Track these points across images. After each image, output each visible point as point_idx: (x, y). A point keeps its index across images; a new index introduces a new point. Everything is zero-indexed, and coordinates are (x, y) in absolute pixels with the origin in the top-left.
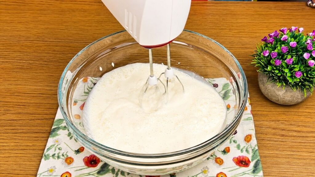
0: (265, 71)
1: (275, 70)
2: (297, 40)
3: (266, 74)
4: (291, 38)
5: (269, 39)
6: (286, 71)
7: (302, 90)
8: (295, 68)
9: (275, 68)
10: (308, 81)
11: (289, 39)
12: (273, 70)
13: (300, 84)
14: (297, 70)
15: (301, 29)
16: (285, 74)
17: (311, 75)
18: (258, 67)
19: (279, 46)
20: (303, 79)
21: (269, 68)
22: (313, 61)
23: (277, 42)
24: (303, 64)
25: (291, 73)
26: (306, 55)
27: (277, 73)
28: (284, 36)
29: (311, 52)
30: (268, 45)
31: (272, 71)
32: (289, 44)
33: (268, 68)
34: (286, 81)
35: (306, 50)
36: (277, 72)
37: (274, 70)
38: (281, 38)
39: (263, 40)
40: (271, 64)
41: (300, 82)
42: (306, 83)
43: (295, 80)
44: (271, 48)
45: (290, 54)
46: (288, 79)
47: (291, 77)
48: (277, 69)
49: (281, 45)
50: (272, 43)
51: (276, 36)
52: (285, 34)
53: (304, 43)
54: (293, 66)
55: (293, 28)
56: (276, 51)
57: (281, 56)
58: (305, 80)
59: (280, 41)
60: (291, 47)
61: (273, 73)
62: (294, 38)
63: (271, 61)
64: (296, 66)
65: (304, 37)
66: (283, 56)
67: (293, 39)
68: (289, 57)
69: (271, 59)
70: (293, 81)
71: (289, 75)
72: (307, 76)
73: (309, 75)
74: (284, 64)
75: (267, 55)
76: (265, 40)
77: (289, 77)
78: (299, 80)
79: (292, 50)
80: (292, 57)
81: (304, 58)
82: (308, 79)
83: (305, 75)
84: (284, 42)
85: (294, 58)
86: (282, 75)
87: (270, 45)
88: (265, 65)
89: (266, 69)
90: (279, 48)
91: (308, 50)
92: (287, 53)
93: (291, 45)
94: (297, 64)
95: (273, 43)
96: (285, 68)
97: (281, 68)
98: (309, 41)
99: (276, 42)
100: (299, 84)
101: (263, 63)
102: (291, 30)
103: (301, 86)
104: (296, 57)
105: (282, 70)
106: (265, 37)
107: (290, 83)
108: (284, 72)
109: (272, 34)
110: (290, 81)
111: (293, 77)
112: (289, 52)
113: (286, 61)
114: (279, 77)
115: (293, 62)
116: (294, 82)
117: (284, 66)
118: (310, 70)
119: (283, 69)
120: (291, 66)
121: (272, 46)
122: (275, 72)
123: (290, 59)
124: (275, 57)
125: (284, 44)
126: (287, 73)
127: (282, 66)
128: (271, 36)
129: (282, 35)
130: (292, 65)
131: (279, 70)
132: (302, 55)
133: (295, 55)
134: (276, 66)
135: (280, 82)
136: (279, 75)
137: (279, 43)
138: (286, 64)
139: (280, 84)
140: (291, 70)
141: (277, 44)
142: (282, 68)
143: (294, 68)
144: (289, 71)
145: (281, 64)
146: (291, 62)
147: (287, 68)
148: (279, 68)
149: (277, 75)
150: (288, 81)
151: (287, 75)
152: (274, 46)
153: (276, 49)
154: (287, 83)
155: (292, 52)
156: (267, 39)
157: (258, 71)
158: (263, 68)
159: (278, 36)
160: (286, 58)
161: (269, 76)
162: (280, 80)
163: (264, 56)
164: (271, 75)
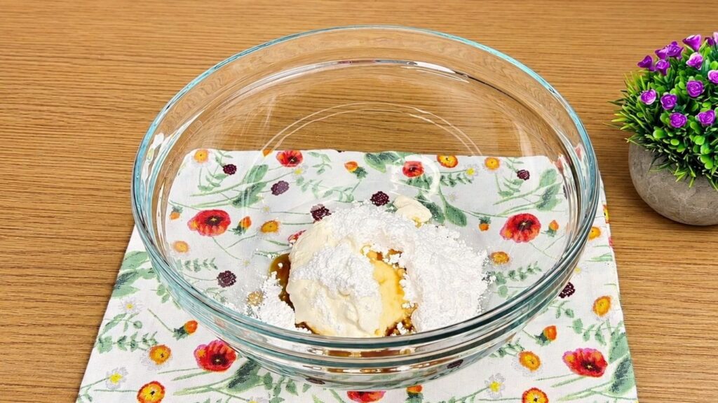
0: (648, 141)
1: (670, 138)
3: (650, 148)
4: (712, 60)
5: (656, 61)
6: (699, 140)
9: (670, 135)
11: (707, 62)
12: (666, 139)
16: (695, 150)
18: (630, 131)
19: (681, 78)
21: (656, 134)
23: (676, 68)
25: (711, 147)
27: (677, 146)
28: (692, 57)
30: (655, 77)
31: (664, 141)
32: (705, 75)
33: (654, 134)
34: (698, 167)
36: (675, 143)
37: (668, 138)
38: (687, 59)
39: (641, 65)
40: (660, 125)
44: (662, 84)
45: (709, 101)
46: (703, 160)
47: (711, 156)
48: (675, 137)
49: (685, 76)
50: (663, 73)
51: (675, 53)
52: (696, 51)
56: (674, 92)
57: (686, 103)
59: (685, 67)
60: (711, 82)
61: (666, 146)
63: (662, 118)
66: (690, 105)
67: (716, 63)
68: (706, 107)
69: (661, 110)
70: (714, 166)
71: (705, 150)
74: (692, 125)
75: (651, 101)
76: (646, 64)
77: (705, 156)
79: (713, 90)
80: (713, 107)
84: (695, 68)
86: (686, 152)
87: (660, 76)
88: (647, 126)
89: (649, 136)
90: (681, 84)
92: (701, 97)
93: (710, 78)
95: (668, 71)
96: (695, 135)
97: (685, 134)
99: (673, 71)
101: (643, 120)
102: (711, 42)
105: (689, 140)
106: (648, 58)
107: (708, 172)
108: (692, 144)
109: (666, 51)
110: (707, 167)
111: (716, 158)
112: (705, 95)
113: (697, 117)
114: (680, 156)
115: (715, 120)
117: (692, 130)
119: (690, 137)
120: (709, 129)
121: (663, 80)
122: (670, 145)
123: (708, 113)
124: (671, 106)
125: (694, 74)
126: (699, 146)
127: (689, 130)
128: (661, 55)
129: (690, 54)
130: (714, 127)
131: (680, 138)
134: (672, 130)
135: (682, 169)
136: (681, 150)
137: (681, 72)
138: (699, 123)
139: (683, 174)
140: (710, 138)
141: (676, 75)
142: (688, 135)
144: (705, 143)
145: (686, 123)
146: (712, 119)
147: (702, 134)
148: (679, 133)
149: (675, 152)
150: (703, 167)
151: (699, 152)
152: (670, 80)
153: (672, 87)
154: (700, 172)
155: (714, 96)
156: (651, 62)
157: (629, 140)
158: (642, 132)
159: (679, 54)
160: (699, 110)
161: (656, 152)
162: (682, 165)
163: (644, 105)
164: (660, 151)
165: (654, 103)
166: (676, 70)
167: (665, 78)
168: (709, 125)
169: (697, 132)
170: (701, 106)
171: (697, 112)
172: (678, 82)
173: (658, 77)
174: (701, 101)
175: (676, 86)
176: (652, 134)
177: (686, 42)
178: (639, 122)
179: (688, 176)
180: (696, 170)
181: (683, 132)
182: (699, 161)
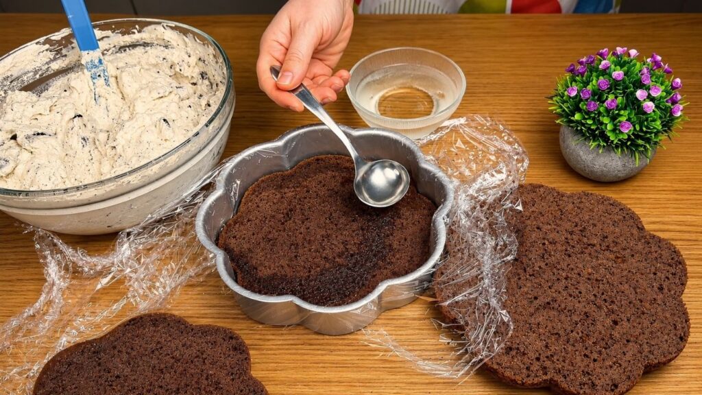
0: (572, 122)
1: (586, 119)
2: (625, 68)
3: (572, 127)
4: (615, 66)
5: (578, 67)
6: (606, 120)
7: (633, 153)
8: (622, 115)
9: (586, 117)
10: (642, 138)
11: (613, 66)
13: (629, 143)
14: (623, 119)
15: (633, 52)
16: (603, 127)
17: (647, 127)
18: (560, 116)
19: (595, 78)
20: (633, 134)
21: (577, 117)
22: (651, 104)
23: (591, 72)
24: (635, 109)
25: (615, 125)
26: (640, 94)
27: (591, 124)
28: (603, 62)
29: (648, 89)
30: (577, 78)
31: (583, 121)
32: (611, 75)
33: (576, 116)
34: (606, 139)
35: (639, 85)
36: (590, 122)
38: (600, 64)
39: (568, 70)
40: (579, 110)
41: (629, 139)
42: (640, 142)
43: (621, 137)
44: (581, 83)
45: (613, 93)
46: (609, 134)
47: (614, 130)
48: (590, 118)
49: (598, 77)
50: (582, 75)
51: (590, 62)
52: (604, 59)
53: (637, 74)
54: (617, 112)
55: (619, 50)
56: (590, 87)
57: (599, 95)
58: (638, 137)
59: (597, 70)
60: (614, 79)
61: (583, 125)
62: (620, 66)
63: (581, 104)
64: (622, 112)
65: (638, 64)
66: (601, 95)
67: (618, 67)
68: (611, 97)
69: (581, 100)
70: (616, 138)
71: (610, 127)
72: (641, 130)
73: (644, 129)
74: (602, 109)
75: (574, 94)
76: (572, 71)
77: (610, 131)
78: (626, 137)
79: (616, 85)
80: (616, 97)
81: (636, 98)
82: (642, 134)
83: (638, 128)
84: (605, 72)
85: (620, 99)
86: (597, 129)
87: (580, 77)
88: (570, 111)
89: (572, 118)
90: (594, 82)
91: (644, 85)
92: (608, 91)
93: (614, 77)
94: (625, 109)
95: (586, 73)
96: (604, 116)
98: (645, 70)
99: (589, 73)
100: (626, 143)
101: (568, 108)
102: (614, 54)
103: (630, 146)
104: (623, 97)
105: (599, 120)
106: (572, 65)
107: (612, 141)
108: (602, 123)
109: (584, 59)
110: (612, 138)
111: (617, 132)
112: (610, 89)
113: (605, 104)
114: (594, 131)
115: (617, 106)
116: (619, 140)
117: (602, 113)
118: (647, 120)
119: (601, 118)
120: (613, 112)
121: (582, 80)
122: (587, 123)
123: (613, 101)
124: (588, 97)
125: (603, 76)
127: (600, 113)
128: (581, 63)
129: (601, 61)
130: (616, 110)
131: (594, 119)
132: (633, 93)
133: (620, 94)
134: (588, 113)
135: (594, 141)
136: (593, 127)
137: (594, 74)
138: (606, 108)
139: (595, 144)
140: (614, 118)
141: (591, 76)
142: (598, 117)
143: (619, 115)
144: (610, 123)
145: (598, 108)
146: (615, 105)
147: (608, 116)
148: (593, 115)
149: (589, 129)
150: (609, 139)
151: (606, 128)
152: (586, 79)
153: (588, 84)
154: (607, 142)
155: (616, 89)
156: (574, 69)
157: (557, 122)
158: (568, 115)
159: (592, 62)
160: (607, 99)
161: (577, 130)
162: (595, 138)
163: (570, 97)
164: (579, 128)
165: (576, 95)
167: (584, 78)
168: (613, 109)
169: (605, 114)
170: (607, 97)
171: (604, 102)
172: (593, 80)
174: (608, 93)
175: (591, 83)
176: (574, 116)
177: (598, 54)
178: (566, 109)
179: (599, 146)
180: (604, 141)
181: (595, 114)
182: (606, 135)
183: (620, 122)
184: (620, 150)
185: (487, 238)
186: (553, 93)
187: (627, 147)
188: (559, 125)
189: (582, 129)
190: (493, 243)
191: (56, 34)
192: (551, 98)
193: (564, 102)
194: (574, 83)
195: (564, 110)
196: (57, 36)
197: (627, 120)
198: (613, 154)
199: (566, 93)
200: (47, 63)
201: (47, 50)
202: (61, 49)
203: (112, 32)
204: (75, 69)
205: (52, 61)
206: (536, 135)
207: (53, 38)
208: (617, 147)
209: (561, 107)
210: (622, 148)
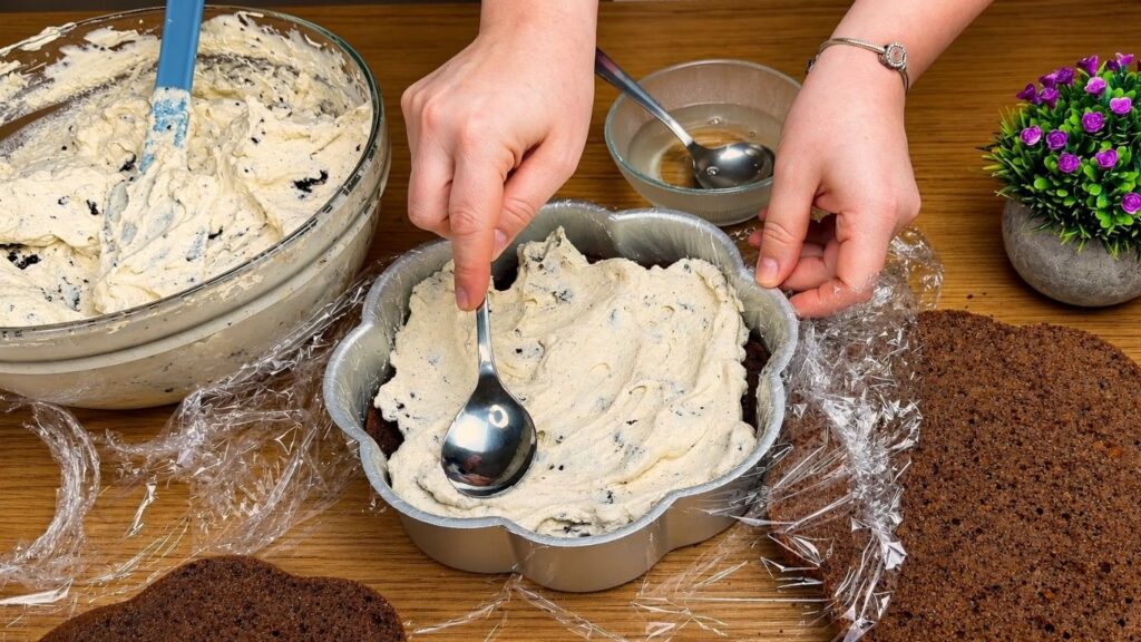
0: (1028, 193)
1: (1056, 188)
2: (1133, 92)
3: (1028, 203)
4: (1114, 88)
5: (1041, 89)
6: (1095, 190)
8: (1124, 181)
9: (1056, 184)
11: (1109, 90)
12: (1050, 190)
13: (1134, 234)
14: (1128, 187)
16: (1089, 203)
18: (1005, 181)
19: (1074, 112)
21: (1039, 184)
23: (1067, 98)
25: (1111, 199)
27: (1063, 199)
28: (1091, 82)
30: (1039, 110)
31: (1048, 192)
32: (1106, 105)
33: (1036, 183)
34: (1092, 225)
36: (1061, 193)
37: (1052, 188)
38: (1083, 86)
39: (1021, 96)
40: (1043, 172)
41: (1135, 226)
43: (1120, 222)
44: (1048, 119)
45: (1109, 139)
46: (1099, 216)
47: (1108, 210)
48: (1063, 186)
49: (1081, 107)
50: (1050, 104)
51: (1065, 80)
52: (1093, 75)
54: (1116, 174)
55: (1120, 58)
56: (1063, 128)
57: (1082, 144)
59: (1079, 95)
60: (1113, 113)
61: (1049, 199)
62: (1124, 88)
63: (1046, 160)
64: (1126, 175)
66: (1086, 143)
67: (1120, 91)
68: (1105, 146)
69: (1046, 153)
70: (1112, 224)
71: (1102, 203)
74: (1087, 170)
75: (1034, 141)
76: (1028, 95)
77: (1102, 210)
78: (1131, 222)
79: (1116, 124)
80: (1115, 147)
84: (1095, 98)
85: (1121, 150)
86: (1077, 206)
87: (1045, 109)
88: (1025, 174)
89: (1028, 187)
90: (1074, 119)
92: (1099, 134)
93: (1113, 108)
94: (1130, 168)
95: (1057, 102)
96: (1089, 182)
97: (1077, 181)
99: (1063, 101)
100: (1131, 232)
101: (1020, 167)
102: (1111, 65)
103: (1137, 239)
104: (1127, 145)
105: (1081, 190)
106: (1030, 86)
107: (1104, 230)
108: (1085, 196)
109: (1053, 76)
110: (1104, 221)
111: (1115, 212)
112: (1105, 130)
113: (1092, 159)
114: (1069, 210)
115: (1117, 164)
116: (1117, 228)
117: (1086, 176)
119: (1084, 186)
120: (1109, 175)
121: (1049, 114)
122: (1056, 197)
123: (1108, 153)
124: (1061, 145)
125: (1091, 106)
126: (1096, 197)
127: (1083, 176)
128: (1047, 83)
129: (1086, 78)
130: (1114, 172)
131: (1069, 188)
133: (1122, 140)
134: (1059, 176)
135: (1069, 229)
136: (1069, 203)
137: (1074, 103)
138: (1096, 167)
139: (1070, 235)
140: (1109, 188)
141: (1068, 106)
142: (1080, 183)
143: (1120, 181)
144: (1102, 192)
145: (1080, 167)
146: (1112, 162)
147: (1098, 181)
148: (1068, 181)
149: (1061, 206)
150: (1098, 226)
151: (1094, 204)
152: (1057, 113)
153: (1062, 122)
154: (1093, 232)
155: (1116, 131)
156: (1033, 92)
157: (999, 193)
158: (1019, 182)
159: (1069, 79)
160: (1096, 151)
161: (1036, 209)
162: (1070, 223)
163: (1025, 146)
164: (1040, 206)
165: (1037, 145)
166: (1067, 100)
167: (1053, 112)
168: (1109, 169)
169: (1093, 179)
170: (1098, 147)
171: (1093, 154)
172: (1070, 114)
173: (1042, 111)
174: (1100, 138)
175: (1066, 120)
176: (1032, 185)
177: (1080, 65)
178: (1018, 170)
179: (1078, 238)
180: (1087, 230)
181: (1074, 178)
182: (1094, 216)
183: (1119, 193)
184: (1117, 246)
185: (864, 408)
186: (993, 140)
187: (1132, 241)
188: (1002, 201)
189: (1045, 208)
190: (874, 418)
191: (33, 39)
192: (989, 149)
193: (1011, 157)
194: (1032, 121)
195: (1013, 172)
196: (33, 44)
197: (1134, 190)
198: (1103, 254)
199: (1017, 140)
200: (18, 96)
201: (15, 71)
202: (43, 69)
203: (140, 33)
204: (74, 105)
205: (26, 90)
206: (959, 220)
207: (26, 48)
208: (1112, 240)
209: (1007, 167)
210: (1121, 242)
